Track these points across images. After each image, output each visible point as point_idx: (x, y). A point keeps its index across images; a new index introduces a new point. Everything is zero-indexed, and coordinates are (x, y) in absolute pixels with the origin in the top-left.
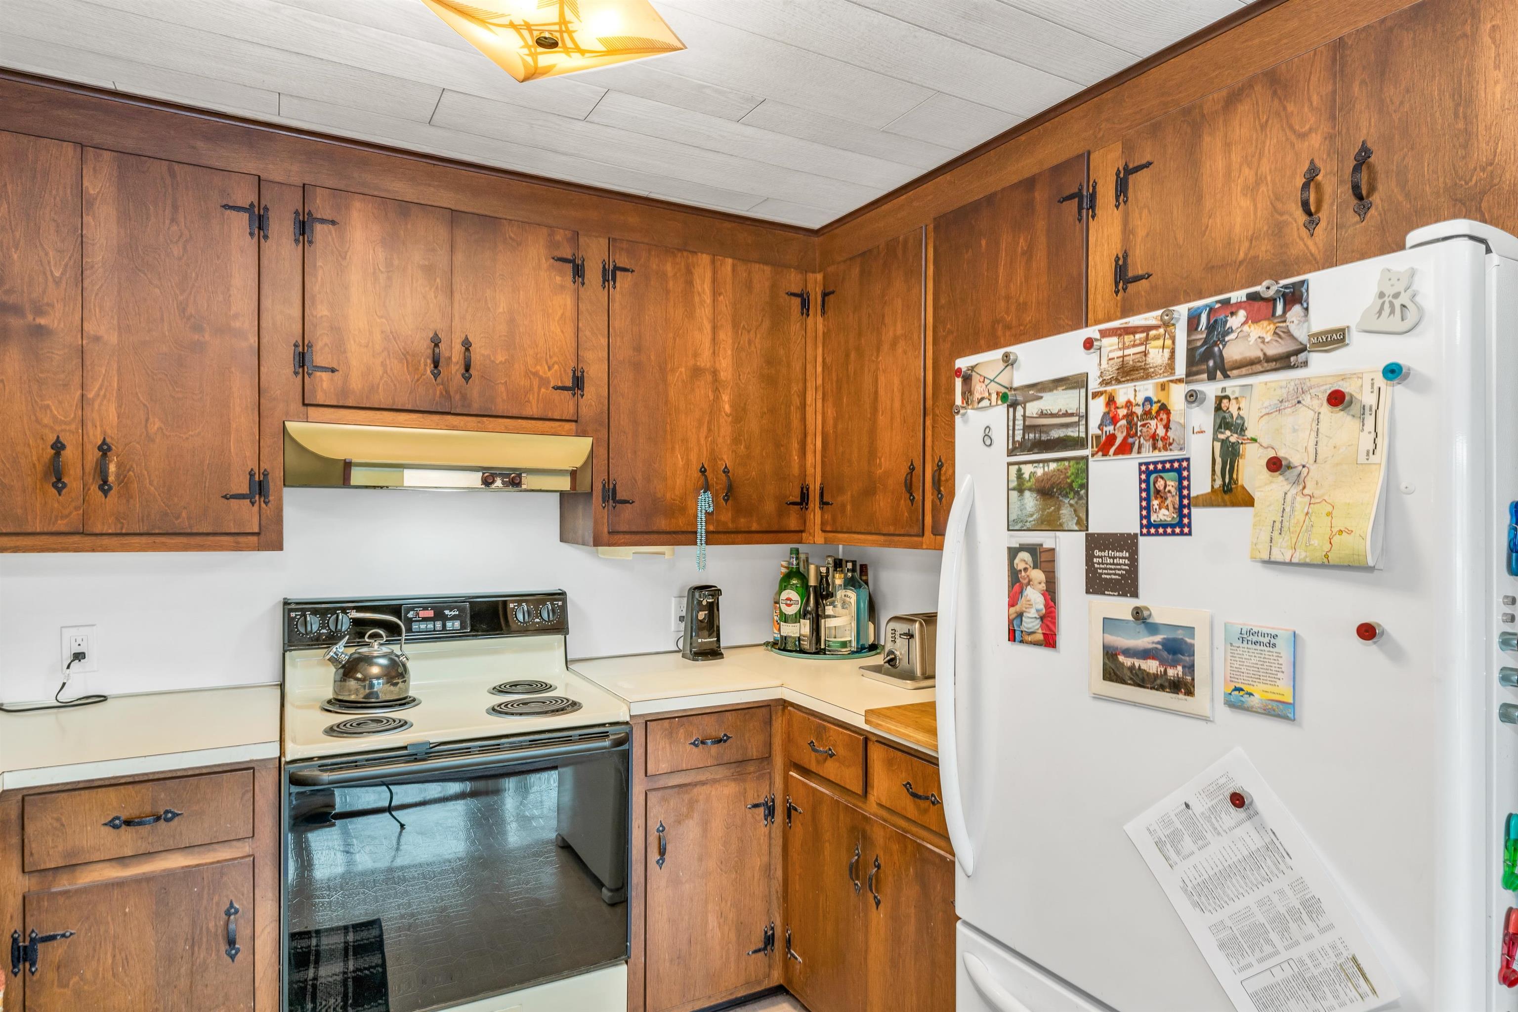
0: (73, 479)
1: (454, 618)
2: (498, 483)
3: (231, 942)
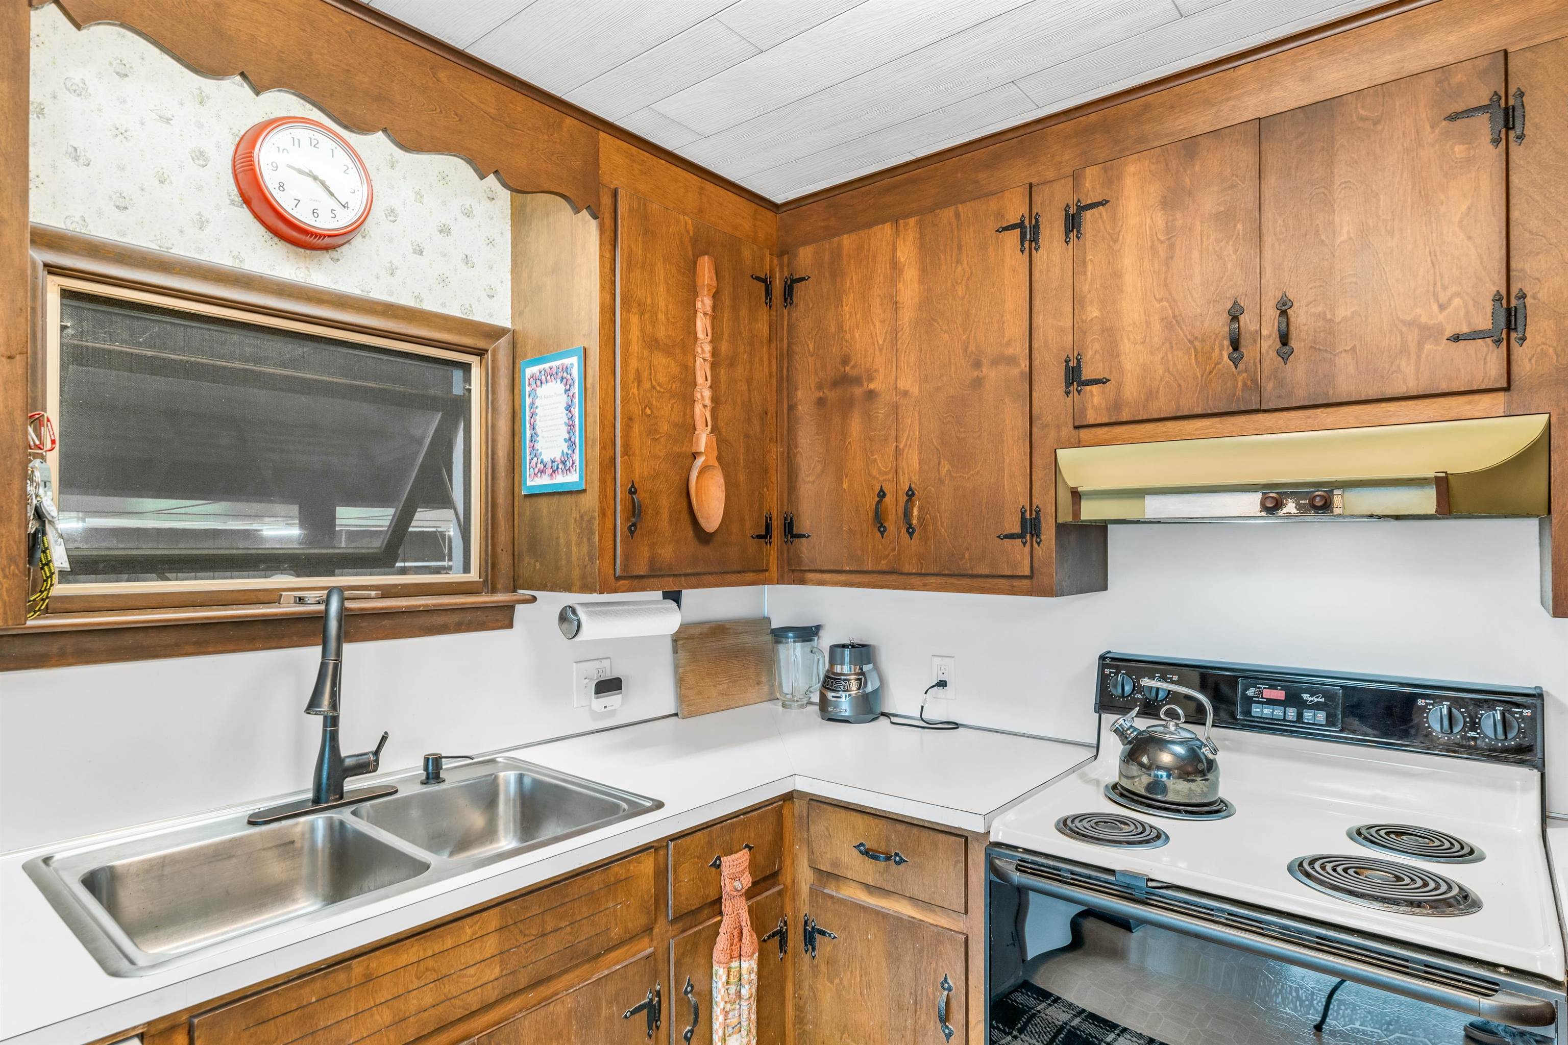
0: (891, 524)
1: (1316, 707)
2: (1290, 507)
3: (944, 1018)
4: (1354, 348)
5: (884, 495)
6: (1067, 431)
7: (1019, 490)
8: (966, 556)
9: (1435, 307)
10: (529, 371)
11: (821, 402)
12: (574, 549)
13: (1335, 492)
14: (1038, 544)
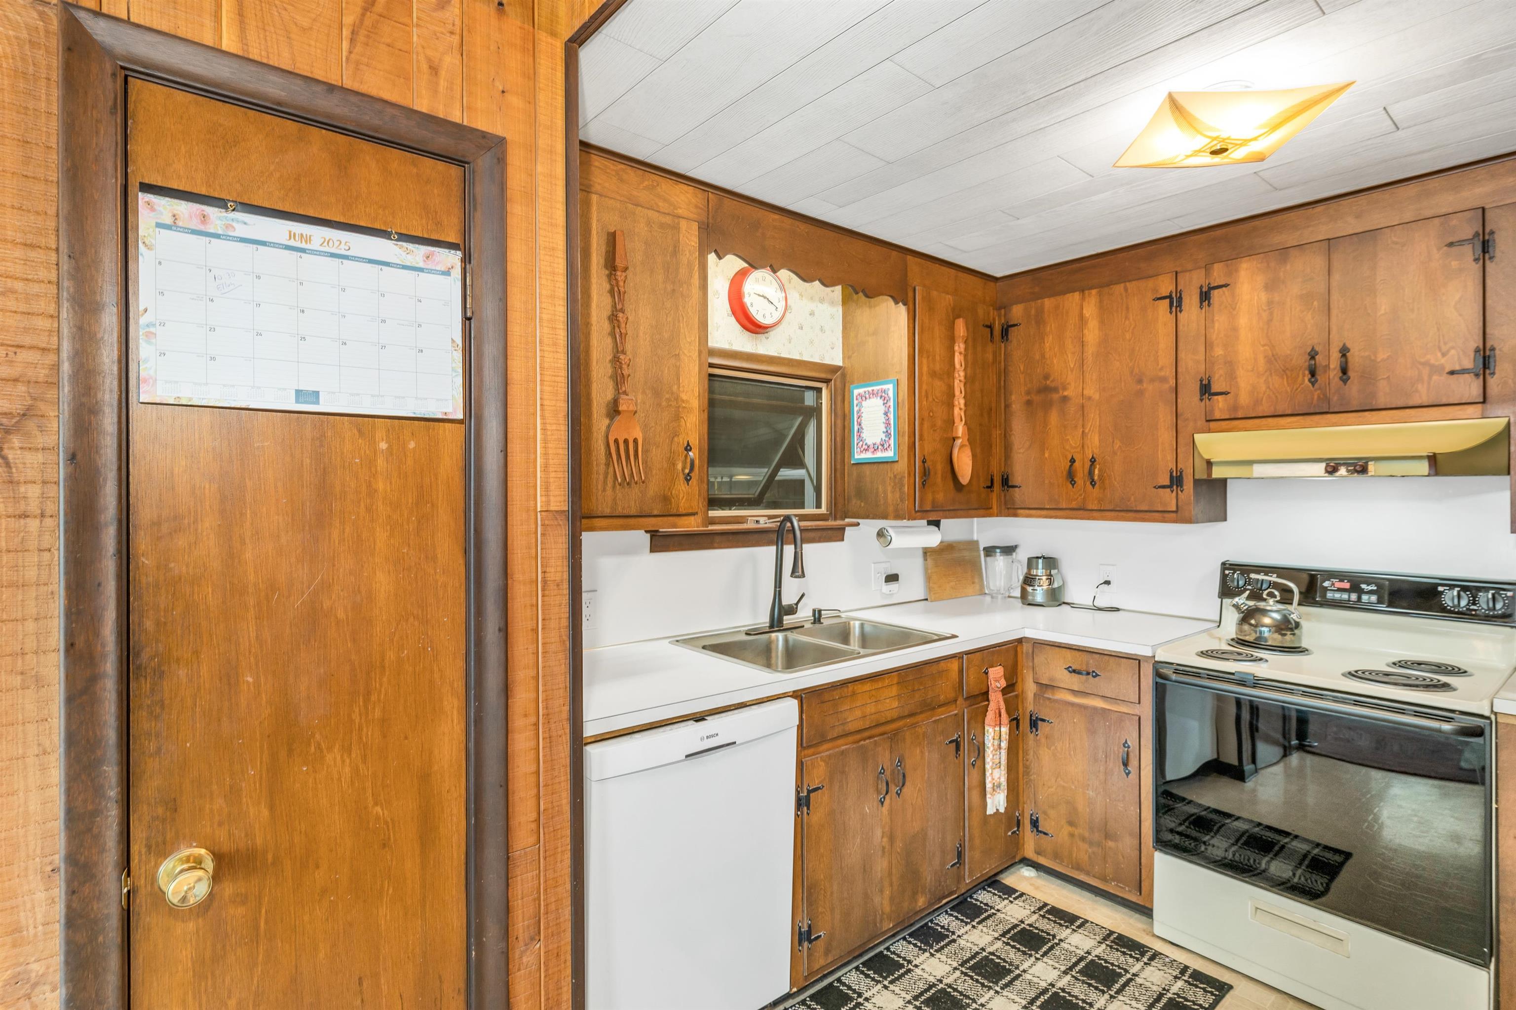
0: (1080, 479)
1: (1371, 592)
2: (1343, 471)
3: (1127, 764)
4: (1388, 377)
5: (1074, 461)
6: (1201, 423)
7: (1169, 459)
8: (1132, 499)
9: (1439, 354)
10: (856, 392)
11: (1029, 403)
12: (890, 495)
13: (1370, 463)
14: (1182, 491)
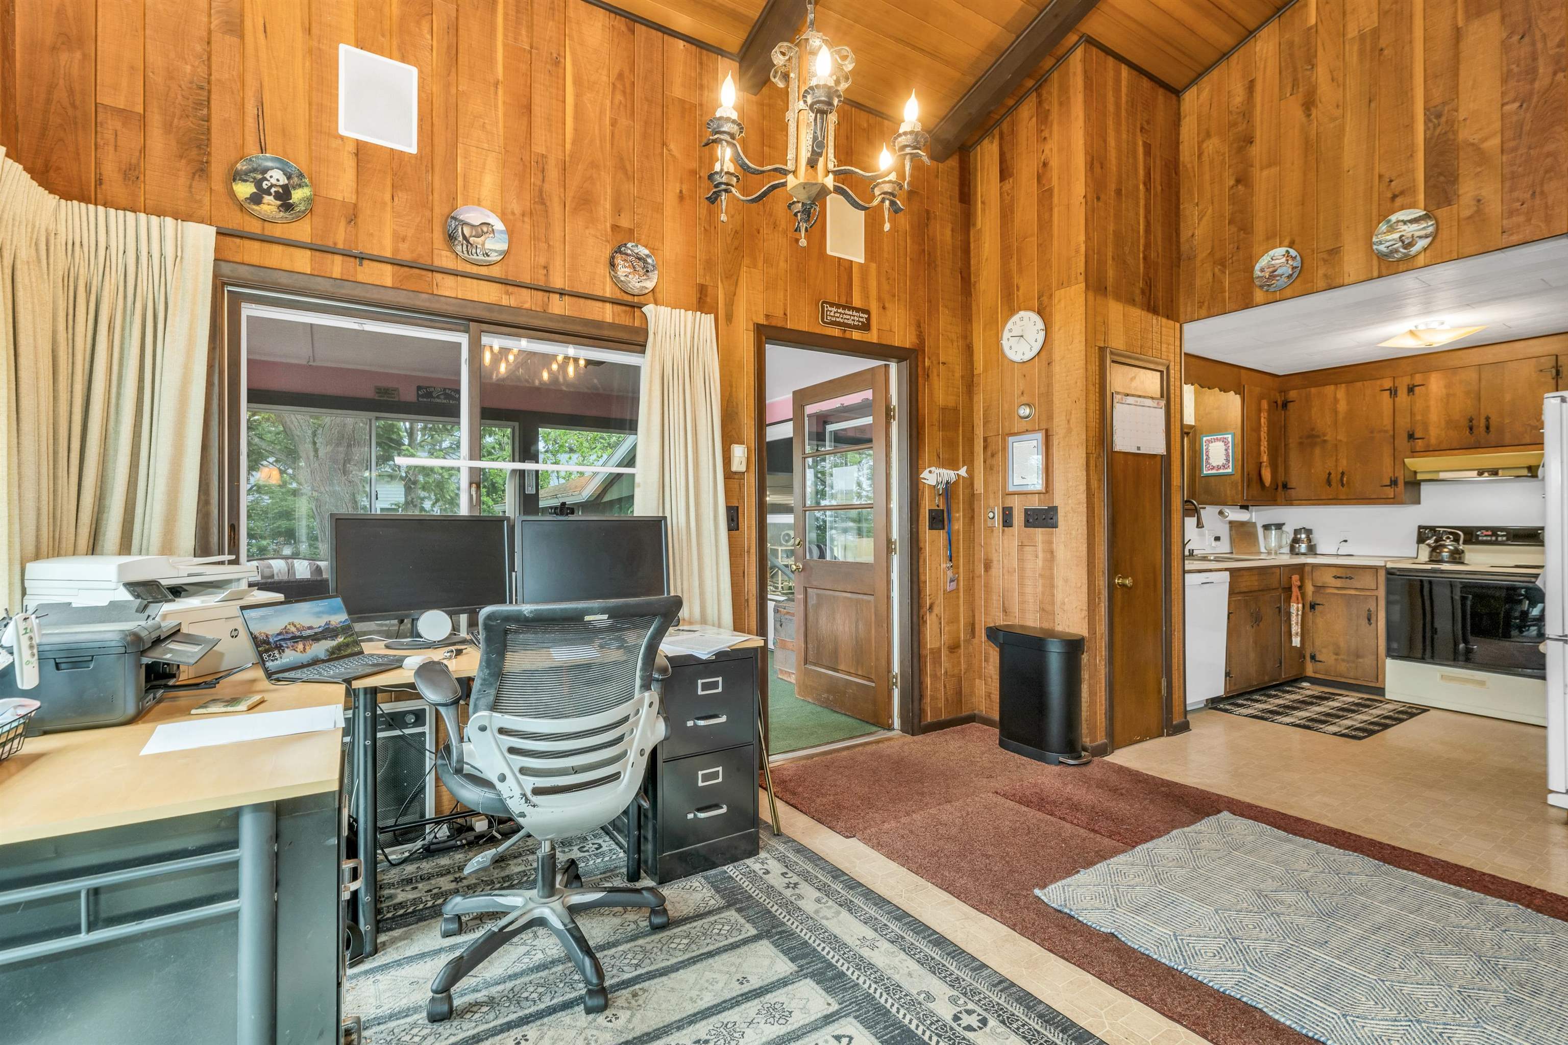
0: (1334, 484)
2: (1486, 474)
3: (1369, 620)
4: (1508, 430)
5: (1331, 474)
6: (1408, 453)
7: (1389, 472)
8: (1367, 494)
10: (1205, 439)
11: (1301, 444)
12: (1228, 492)
13: (1499, 471)
14: (1397, 488)
